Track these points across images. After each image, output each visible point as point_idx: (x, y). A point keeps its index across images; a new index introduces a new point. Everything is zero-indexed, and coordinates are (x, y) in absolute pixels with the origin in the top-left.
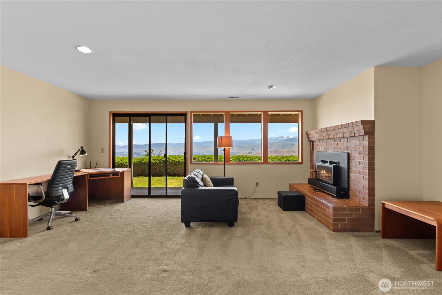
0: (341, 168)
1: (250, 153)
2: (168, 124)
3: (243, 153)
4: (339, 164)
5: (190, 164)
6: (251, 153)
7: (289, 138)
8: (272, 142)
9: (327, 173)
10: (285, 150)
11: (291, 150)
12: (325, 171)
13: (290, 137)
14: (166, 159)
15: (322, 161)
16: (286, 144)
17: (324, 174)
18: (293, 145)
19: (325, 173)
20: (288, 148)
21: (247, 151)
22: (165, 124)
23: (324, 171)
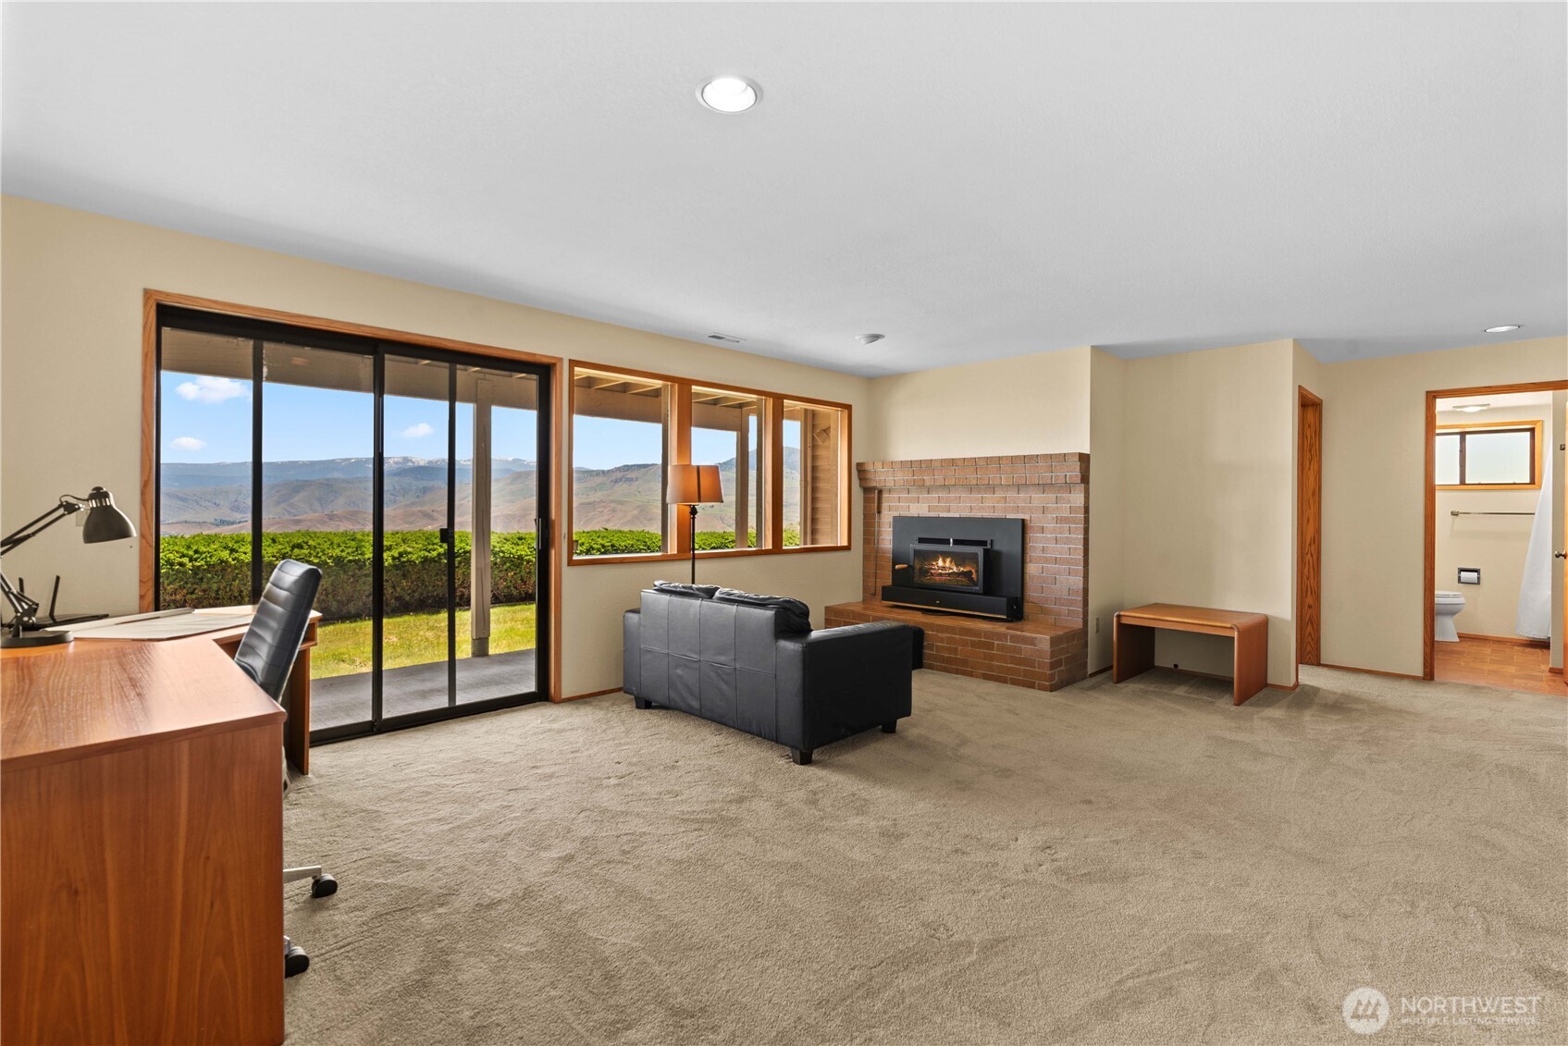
0: (999, 554)
1: (223, 523)
2: (458, 405)
3: (186, 522)
4: (992, 544)
5: (569, 565)
6: (233, 523)
7: (410, 464)
8: (336, 480)
9: (957, 566)
10: (394, 509)
11: (419, 508)
12: (948, 560)
13: (413, 463)
14: (451, 546)
15: (921, 540)
16: (397, 487)
17: (944, 568)
18: (425, 490)
19: (948, 564)
20: (408, 502)
21: (210, 516)
22: (446, 404)
23: (944, 562)
